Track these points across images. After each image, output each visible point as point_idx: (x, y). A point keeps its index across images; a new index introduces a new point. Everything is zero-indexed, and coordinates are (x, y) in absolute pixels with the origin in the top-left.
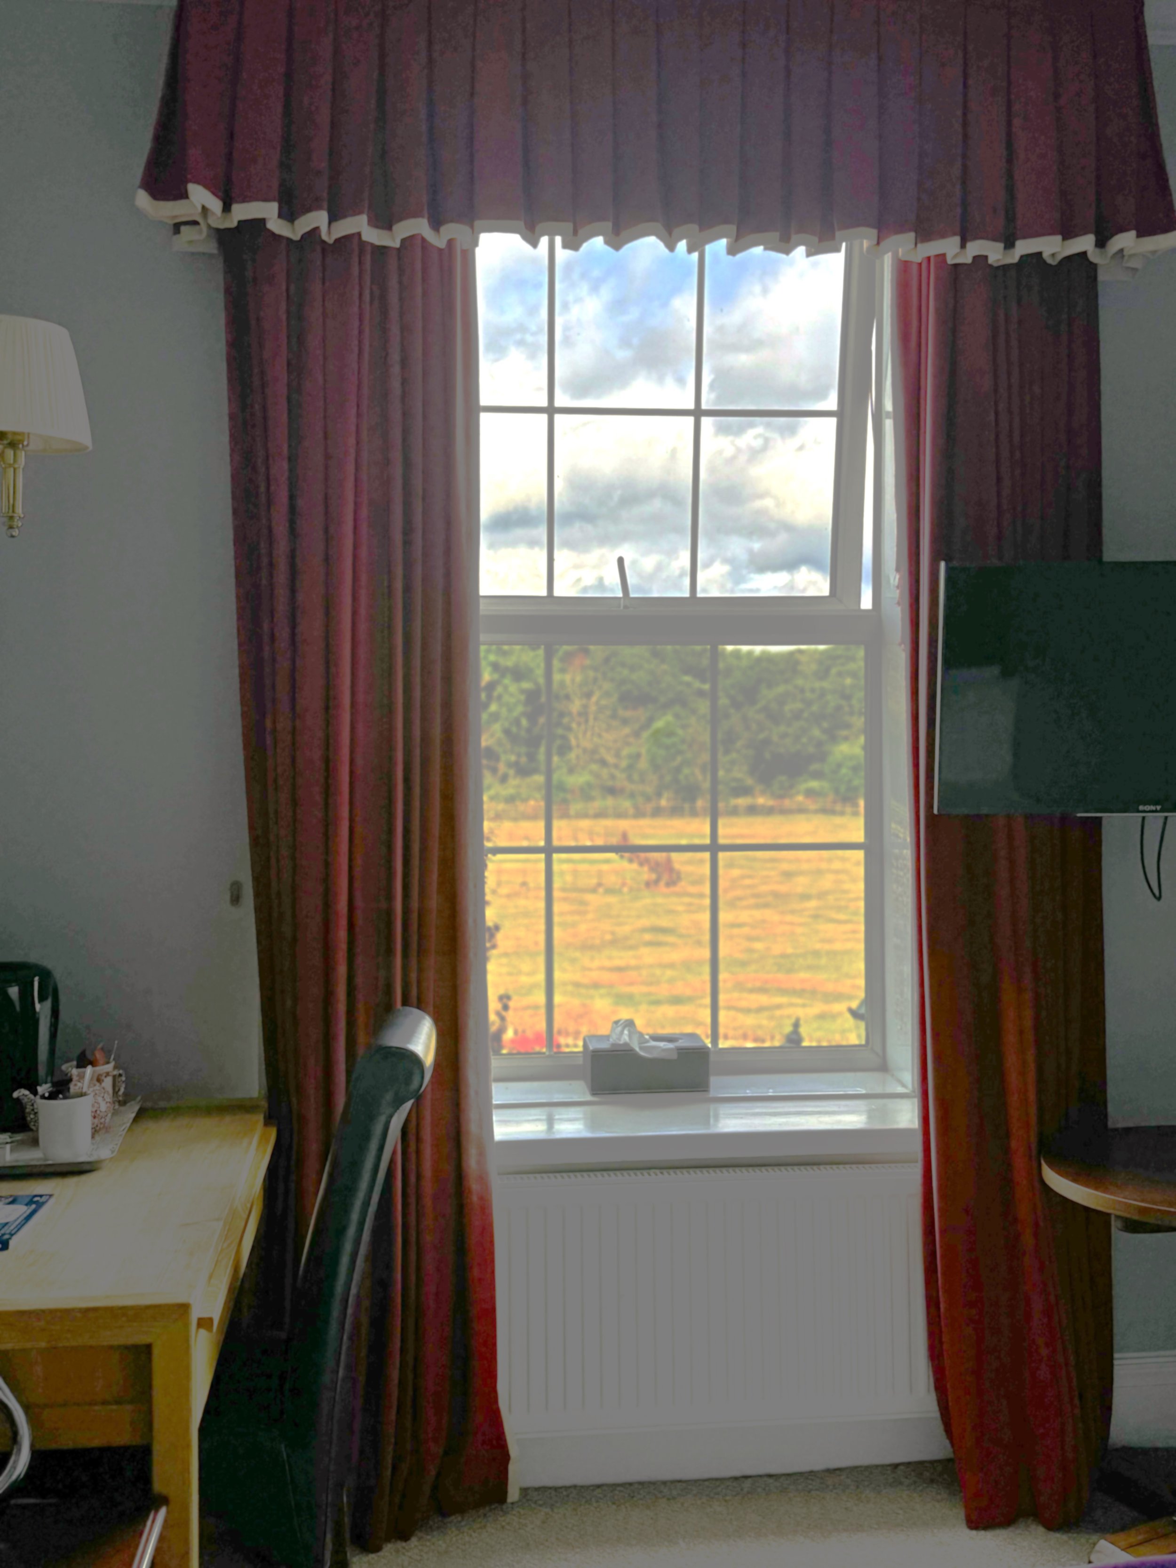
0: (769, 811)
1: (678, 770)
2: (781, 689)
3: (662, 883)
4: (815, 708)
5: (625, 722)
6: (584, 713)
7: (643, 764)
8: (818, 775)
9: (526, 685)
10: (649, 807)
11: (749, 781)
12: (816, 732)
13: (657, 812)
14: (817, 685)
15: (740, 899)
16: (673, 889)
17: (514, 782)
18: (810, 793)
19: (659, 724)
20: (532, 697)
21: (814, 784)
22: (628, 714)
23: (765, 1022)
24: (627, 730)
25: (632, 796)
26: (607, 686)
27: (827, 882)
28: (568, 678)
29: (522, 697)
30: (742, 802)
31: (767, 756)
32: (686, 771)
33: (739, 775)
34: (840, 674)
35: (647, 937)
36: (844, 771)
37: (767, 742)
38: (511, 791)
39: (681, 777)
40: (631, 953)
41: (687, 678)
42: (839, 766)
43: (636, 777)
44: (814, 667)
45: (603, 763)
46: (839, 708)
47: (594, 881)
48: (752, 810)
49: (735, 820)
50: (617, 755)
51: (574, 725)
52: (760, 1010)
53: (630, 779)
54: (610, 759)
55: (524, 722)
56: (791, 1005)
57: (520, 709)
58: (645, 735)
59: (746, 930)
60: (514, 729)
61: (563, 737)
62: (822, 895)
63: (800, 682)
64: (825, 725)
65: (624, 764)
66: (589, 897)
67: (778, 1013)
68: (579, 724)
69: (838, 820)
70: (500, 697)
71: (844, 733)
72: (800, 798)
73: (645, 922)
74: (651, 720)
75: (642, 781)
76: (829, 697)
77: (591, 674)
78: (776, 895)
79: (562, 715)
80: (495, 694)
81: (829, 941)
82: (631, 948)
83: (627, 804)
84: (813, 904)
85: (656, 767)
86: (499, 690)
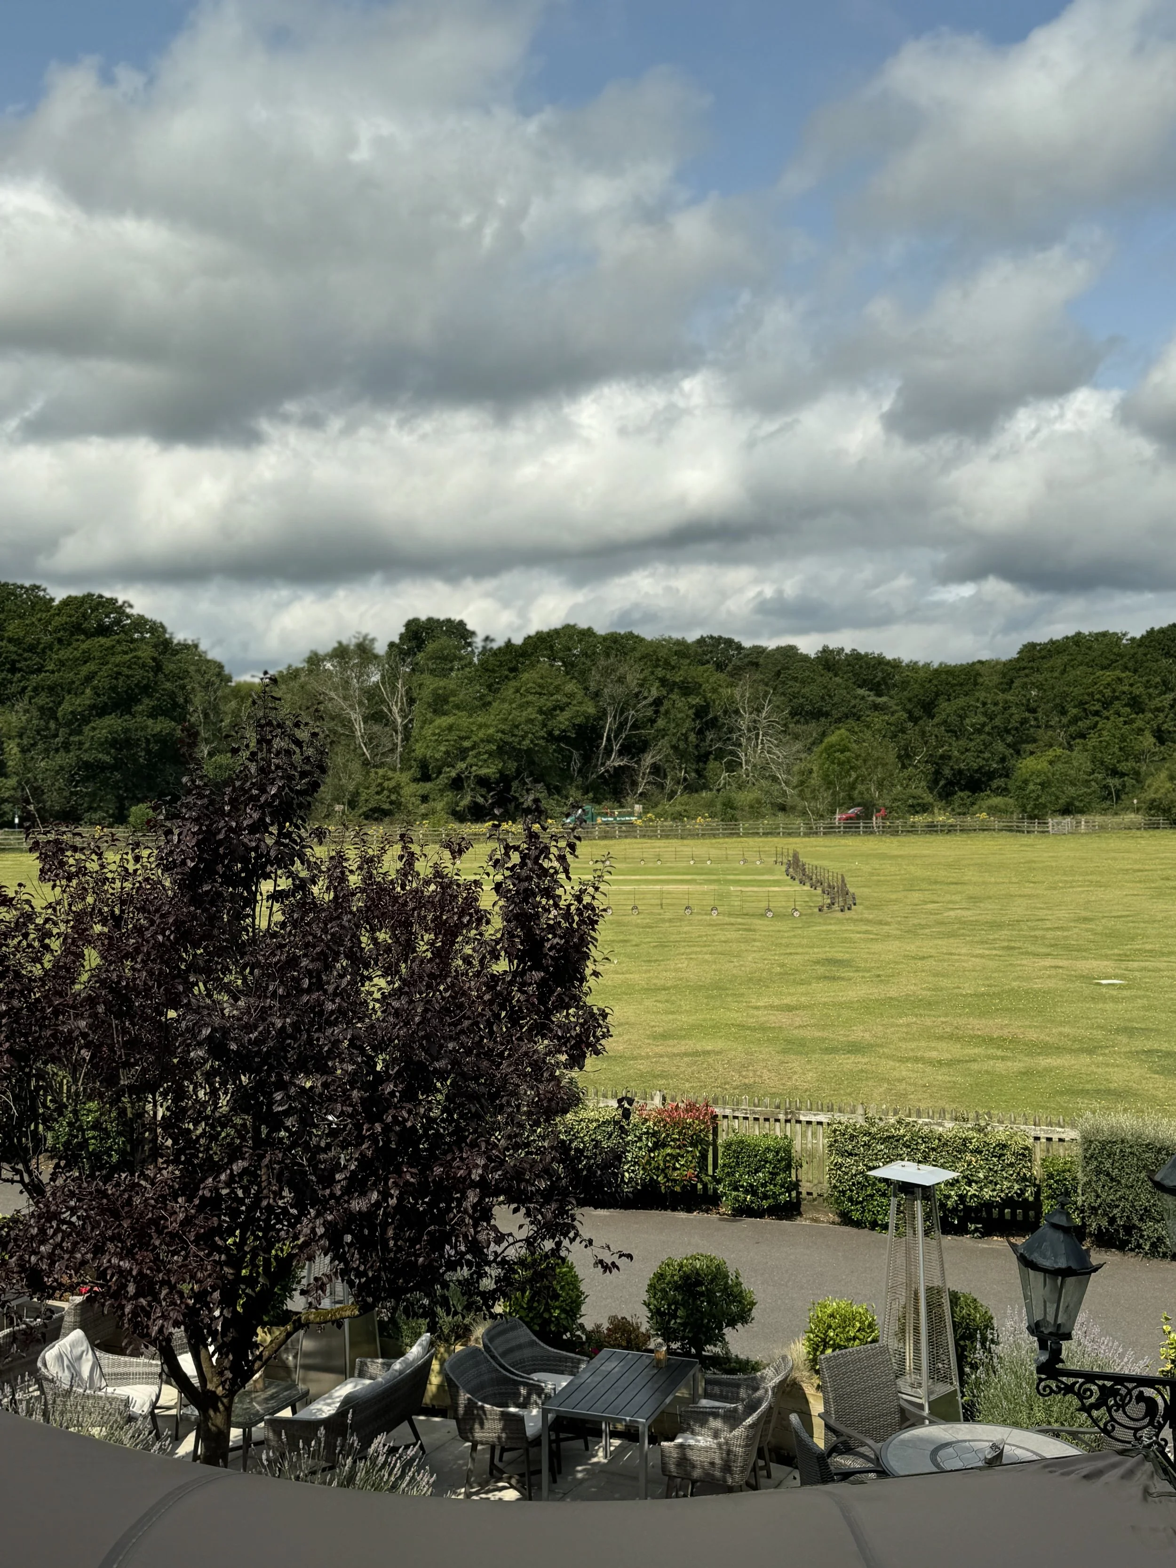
0: (950, 830)
1: (853, 787)
2: (961, 701)
3: (836, 907)
4: (997, 722)
5: (796, 737)
6: (754, 728)
7: (815, 780)
8: (1003, 791)
9: (695, 700)
10: (821, 824)
11: (929, 798)
12: (1000, 747)
13: (830, 831)
14: (1001, 697)
15: (923, 927)
16: (848, 914)
17: (681, 798)
18: (993, 810)
19: (832, 739)
20: (701, 712)
21: (997, 801)
22: (799, 729)
23: (960, 1079)
24: (798, 746)
25: (804, 813)
26: (778, 700)
27: (1018, 909)
28: (737, 692)
29: (691, 712)
30: (919, 819)
31: (947, 772)
32: (860, 787)
33: (919, 792)
34: (1024, 686)
35: (821, 970)
36: (1031, 787)
37: (945, 757)
38: (679, 808)
39: (856, 793)
40: (802, 989)
41: (861, 692)
42: (1026, 782)
43: (807, 792)
44: (996, 679)
45: (775, 779)
46: (1024, 721)
47: (764, 904)
48: (932, 829)
49: (913, 838)
50: (788, 772)
51: (743, 741)
52: (950, 1063)
53: (801, 795)
54: (781, 776)
55: (692, 737)
56: (989, 1057)
57: (688, 724)
58: (816, 749)
59: (932, 962)
60: (682, 745)
61: (733, 753)
62: (1014, 924)
63: (982, 695)
64: (1010, 739)
65: (795, 780)
66: (757, 922)
67: (975, 1066)
68: (749, 739)
69: (1024, 839)
70: (667, 712)
71: (1029, 747)
72: (984, 815)
73: (819, 953)
74: (824, 734)
75: (815, 798)
76: (1014, 710)
77: (761, 687)
78: (963, 923)
79: (731, 731)
80: (662, 709)
81: (1028, 979)
82: (802, 983)
83: (799, 822)
84: (1005, 933)
85: (830, 784)
86: (666, 704)
